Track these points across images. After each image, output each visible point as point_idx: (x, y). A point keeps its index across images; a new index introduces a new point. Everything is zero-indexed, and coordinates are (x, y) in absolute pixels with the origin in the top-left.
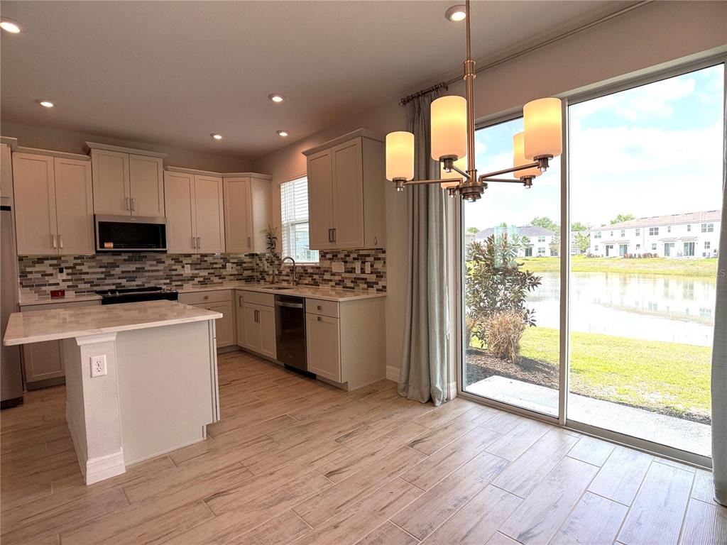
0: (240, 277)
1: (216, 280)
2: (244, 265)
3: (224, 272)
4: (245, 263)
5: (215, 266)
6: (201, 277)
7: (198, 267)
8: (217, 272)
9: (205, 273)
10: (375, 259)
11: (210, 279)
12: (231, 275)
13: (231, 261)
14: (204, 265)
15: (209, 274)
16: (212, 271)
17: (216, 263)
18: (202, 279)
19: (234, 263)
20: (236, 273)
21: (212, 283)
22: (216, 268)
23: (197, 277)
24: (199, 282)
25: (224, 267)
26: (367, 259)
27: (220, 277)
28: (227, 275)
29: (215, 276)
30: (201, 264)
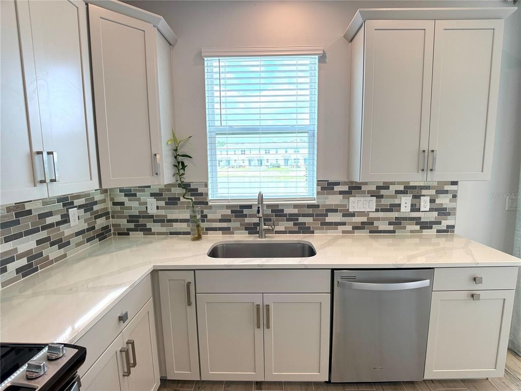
0: (91, 234)
1: (53, 252)
2: (96, 208)
3: (66, 231)
4: (96, 203)
5: (49, 220)
6: (20, 257)
7: (13, 230)
8: (54, 235)
9: (28, 244)
10: (438, 192)
11: (41, 254)
12: (78, 234)
13: (77, 202)
14: (27, 223)
15: (39, 242)
16: (43, 234)
17: (50, 214)
18: (24, 262)
19: (80, 207)
20: (85, 226)
21: (48, 262)
22: (51, 225)
23: (12, 260)
24: (18, 271)
25: (65, 219)
26: (424, 192)
27: (62, 243)
28: (71, 236)
29: (52, 244)
30: (17, 223)
